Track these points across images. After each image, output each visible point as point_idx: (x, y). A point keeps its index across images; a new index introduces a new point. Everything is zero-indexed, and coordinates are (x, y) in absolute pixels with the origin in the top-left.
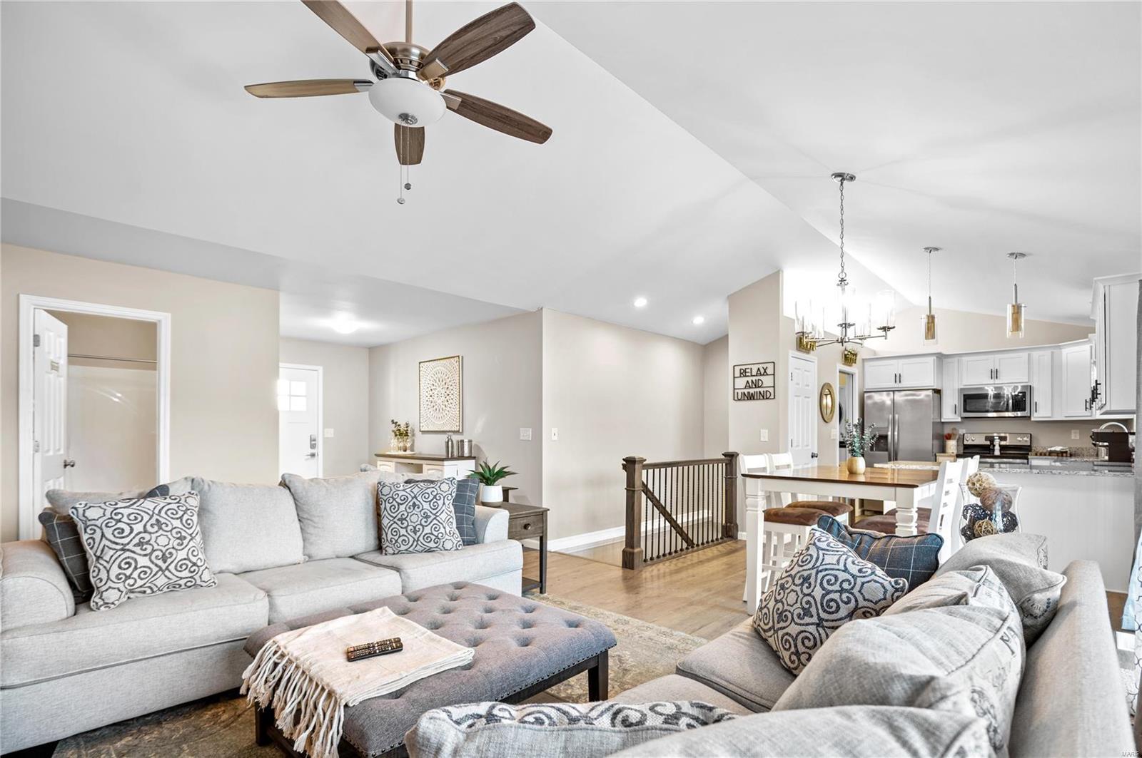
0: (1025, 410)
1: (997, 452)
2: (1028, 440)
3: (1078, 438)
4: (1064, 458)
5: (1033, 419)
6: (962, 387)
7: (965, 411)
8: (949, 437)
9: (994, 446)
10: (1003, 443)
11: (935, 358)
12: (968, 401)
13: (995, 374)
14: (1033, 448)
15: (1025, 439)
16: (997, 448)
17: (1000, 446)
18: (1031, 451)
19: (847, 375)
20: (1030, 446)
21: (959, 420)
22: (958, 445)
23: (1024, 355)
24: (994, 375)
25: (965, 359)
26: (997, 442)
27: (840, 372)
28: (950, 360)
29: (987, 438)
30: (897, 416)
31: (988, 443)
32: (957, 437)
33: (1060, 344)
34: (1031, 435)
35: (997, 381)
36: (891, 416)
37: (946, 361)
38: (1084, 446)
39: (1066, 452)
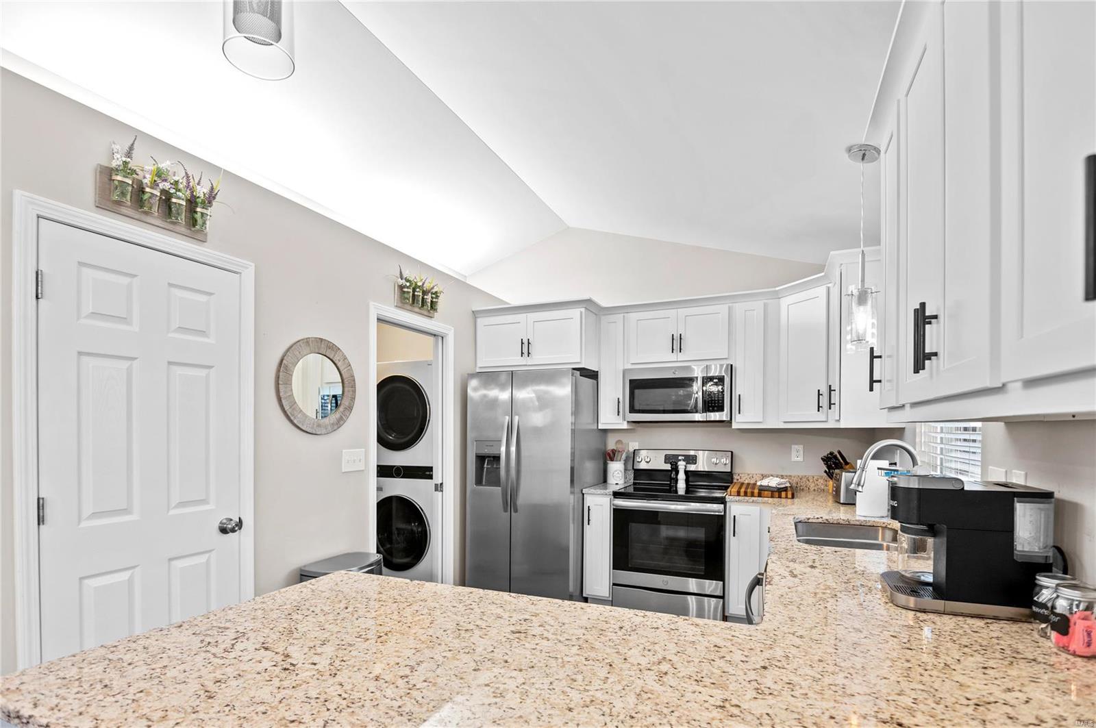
0: (722, 410)
1: (681, 486)
2: (728, 461)
3: (800, 459)
4: (783, 500)
5: (735, 426)
6: (630, 367)
7: (633, 410)
8: (611, 456)
9: (677, 473)
10: (692, 468)
11: (583, 310)
12: (637, 392)
13: (677, 343)
14: (735, 477)
15: (723, 460)
16: (682, 476)
17: (686, 472)
18: (732, 482)
19: (432, 339)
20: (730, 474)
21: (625, 426)
22: (626, 470)
23: (723, 309)
24: (676, 346)
25: (634, 316)
26: (682, 465)
27: (379, 320)
28: (612, 318)
29: (668, 459)
30: (516, 419)
31: (668, 467)
32: (624, 456)
33: (777, 289)
34: (732, 452)
35: (681, 357)
36: (507, 418)
37: (605, 319)
38: (809, 473)
39: (785, 489)
